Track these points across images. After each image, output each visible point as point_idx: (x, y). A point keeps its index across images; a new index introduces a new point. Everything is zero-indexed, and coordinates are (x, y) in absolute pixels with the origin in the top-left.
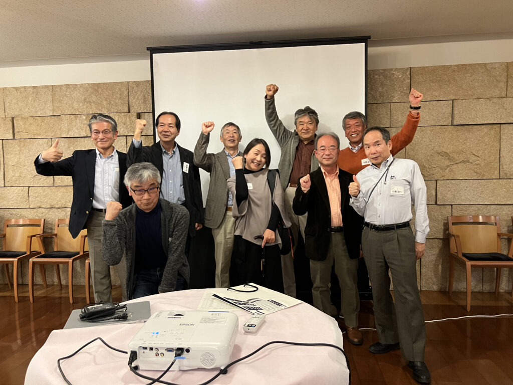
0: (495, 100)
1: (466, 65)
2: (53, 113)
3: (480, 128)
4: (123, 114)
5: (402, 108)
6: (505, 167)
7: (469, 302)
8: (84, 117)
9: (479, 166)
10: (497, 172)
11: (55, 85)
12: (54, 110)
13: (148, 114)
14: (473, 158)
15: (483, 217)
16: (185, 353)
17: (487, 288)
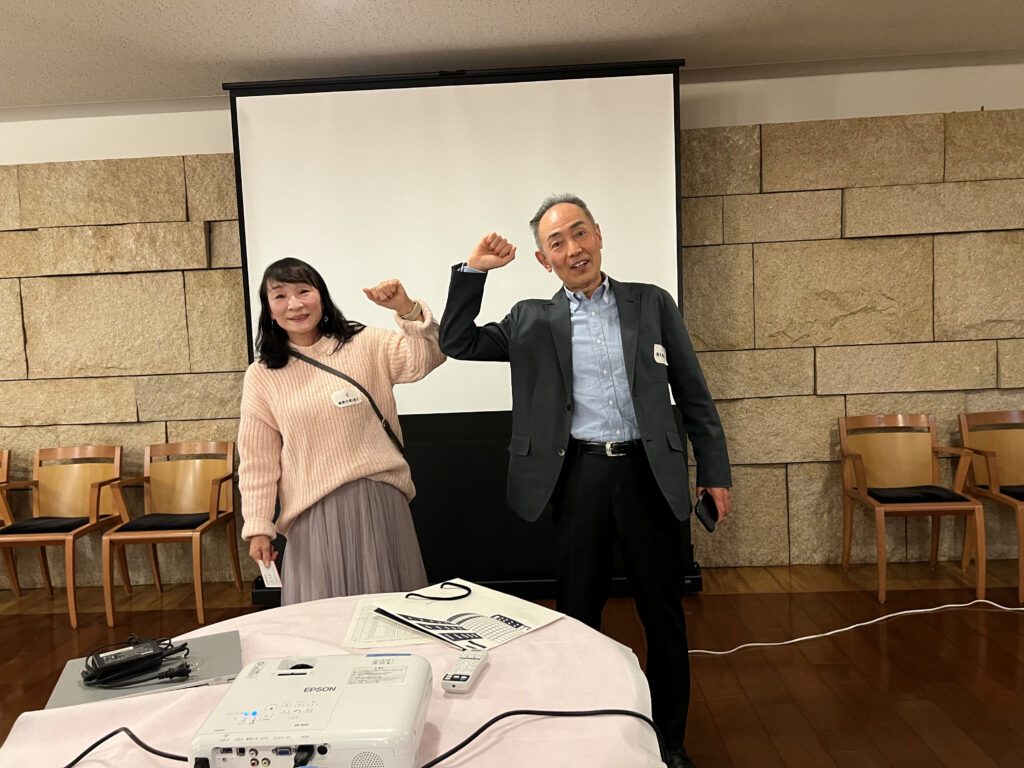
0: (923, 188)
1: (866, 119)
2: (21, 225)
3: (894, 243)
4: (174, 224)
5: (746, 205)
6: (943, 318)
7: (883, 585)
8: (90, 232)
9: (894, 317)
10: (928, 328)
11: (22, 165)
12: (22, 218)
13: (227, 223)
14: (884, 303)
15: (904, 417)
16: (317, 755)
17: (914, 554)
